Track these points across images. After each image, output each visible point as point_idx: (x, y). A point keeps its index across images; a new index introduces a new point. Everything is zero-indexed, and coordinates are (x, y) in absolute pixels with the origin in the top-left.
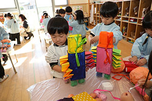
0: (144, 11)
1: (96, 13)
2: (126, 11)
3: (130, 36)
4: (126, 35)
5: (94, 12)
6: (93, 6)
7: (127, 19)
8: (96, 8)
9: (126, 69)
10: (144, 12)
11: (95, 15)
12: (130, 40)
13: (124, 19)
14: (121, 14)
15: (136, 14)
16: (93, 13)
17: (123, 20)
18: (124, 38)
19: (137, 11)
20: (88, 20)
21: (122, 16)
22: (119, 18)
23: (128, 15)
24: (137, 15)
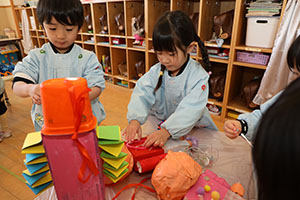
0: (133, 22)
1: (34, 28)
2: (101, 24)
3: (119, 74)
4: (110, 71)
5: (31, 27)
6: (24, 13)
7: (106, 40)
8: (32, 18)
9: (138, 165)
10: (135, 25)
11: (33, 33)
12: (120, 81)
13: (100, 39)
14: (91, 30)
15: (121, 28)
16: (27, 29)
17: (98, 42)
18: (106, 78)
19: (122, 23)
20: (18, 46)
21: (95, 34)
22: (90, 37)
23: (106, 31)
24: (123, 31)
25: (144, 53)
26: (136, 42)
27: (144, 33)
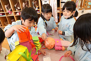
3: (5, 25)
10: (7, 8)
19: (1, 8)
24: (3, 10)
25: (13, 16)
26: (10, 13)
27: (11, 10)
